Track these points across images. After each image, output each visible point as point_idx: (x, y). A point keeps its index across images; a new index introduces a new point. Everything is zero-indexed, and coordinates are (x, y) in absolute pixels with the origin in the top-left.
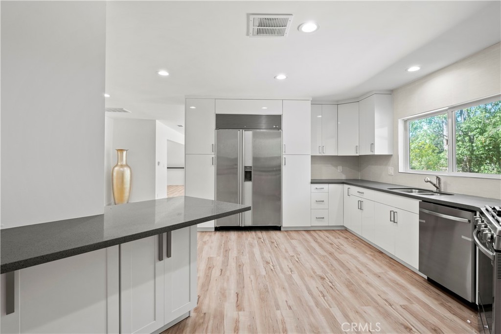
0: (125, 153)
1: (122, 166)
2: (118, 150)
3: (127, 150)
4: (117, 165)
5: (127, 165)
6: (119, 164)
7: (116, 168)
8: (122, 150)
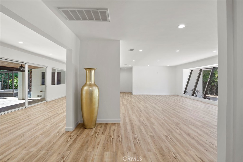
0: (93, 72)
1: (90, 85)
2: (86, 69)
3: (95, 69)
4: (85, 85)
5: (95, 85)
6: (88, 83)
7: (86, 88)
8: (90, 69)
